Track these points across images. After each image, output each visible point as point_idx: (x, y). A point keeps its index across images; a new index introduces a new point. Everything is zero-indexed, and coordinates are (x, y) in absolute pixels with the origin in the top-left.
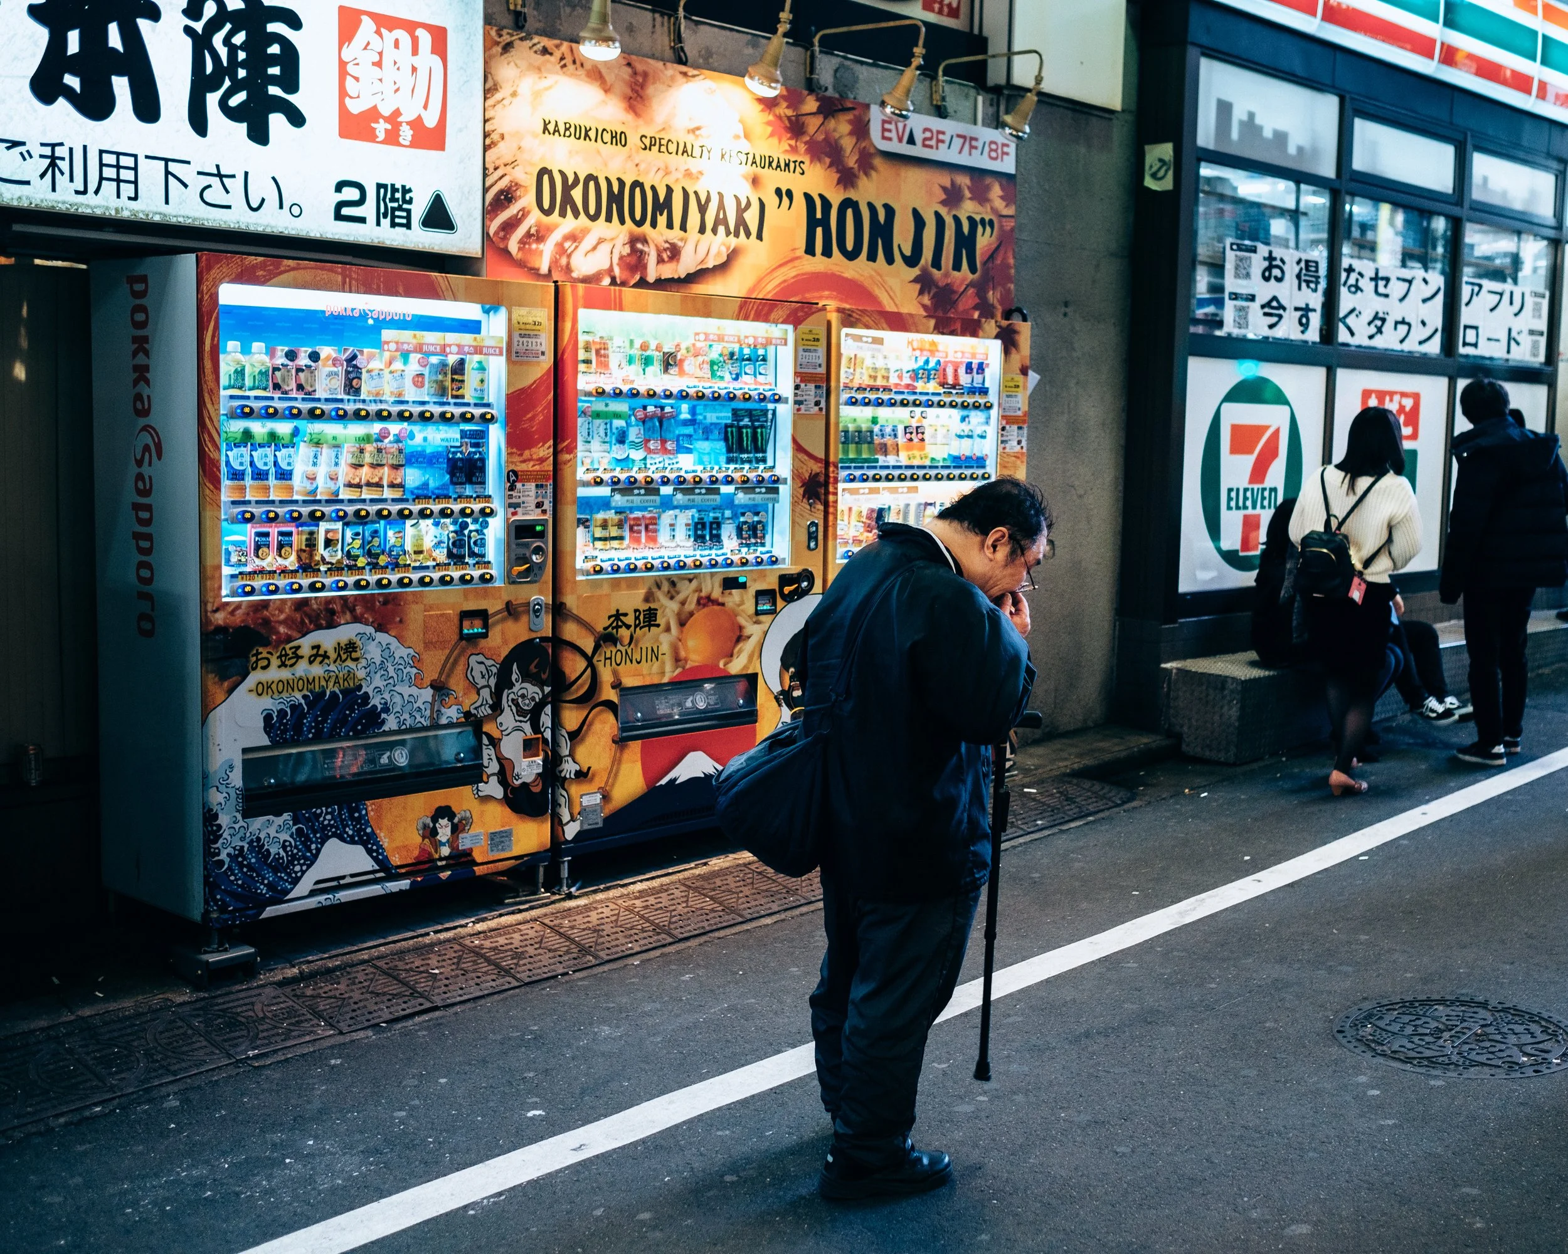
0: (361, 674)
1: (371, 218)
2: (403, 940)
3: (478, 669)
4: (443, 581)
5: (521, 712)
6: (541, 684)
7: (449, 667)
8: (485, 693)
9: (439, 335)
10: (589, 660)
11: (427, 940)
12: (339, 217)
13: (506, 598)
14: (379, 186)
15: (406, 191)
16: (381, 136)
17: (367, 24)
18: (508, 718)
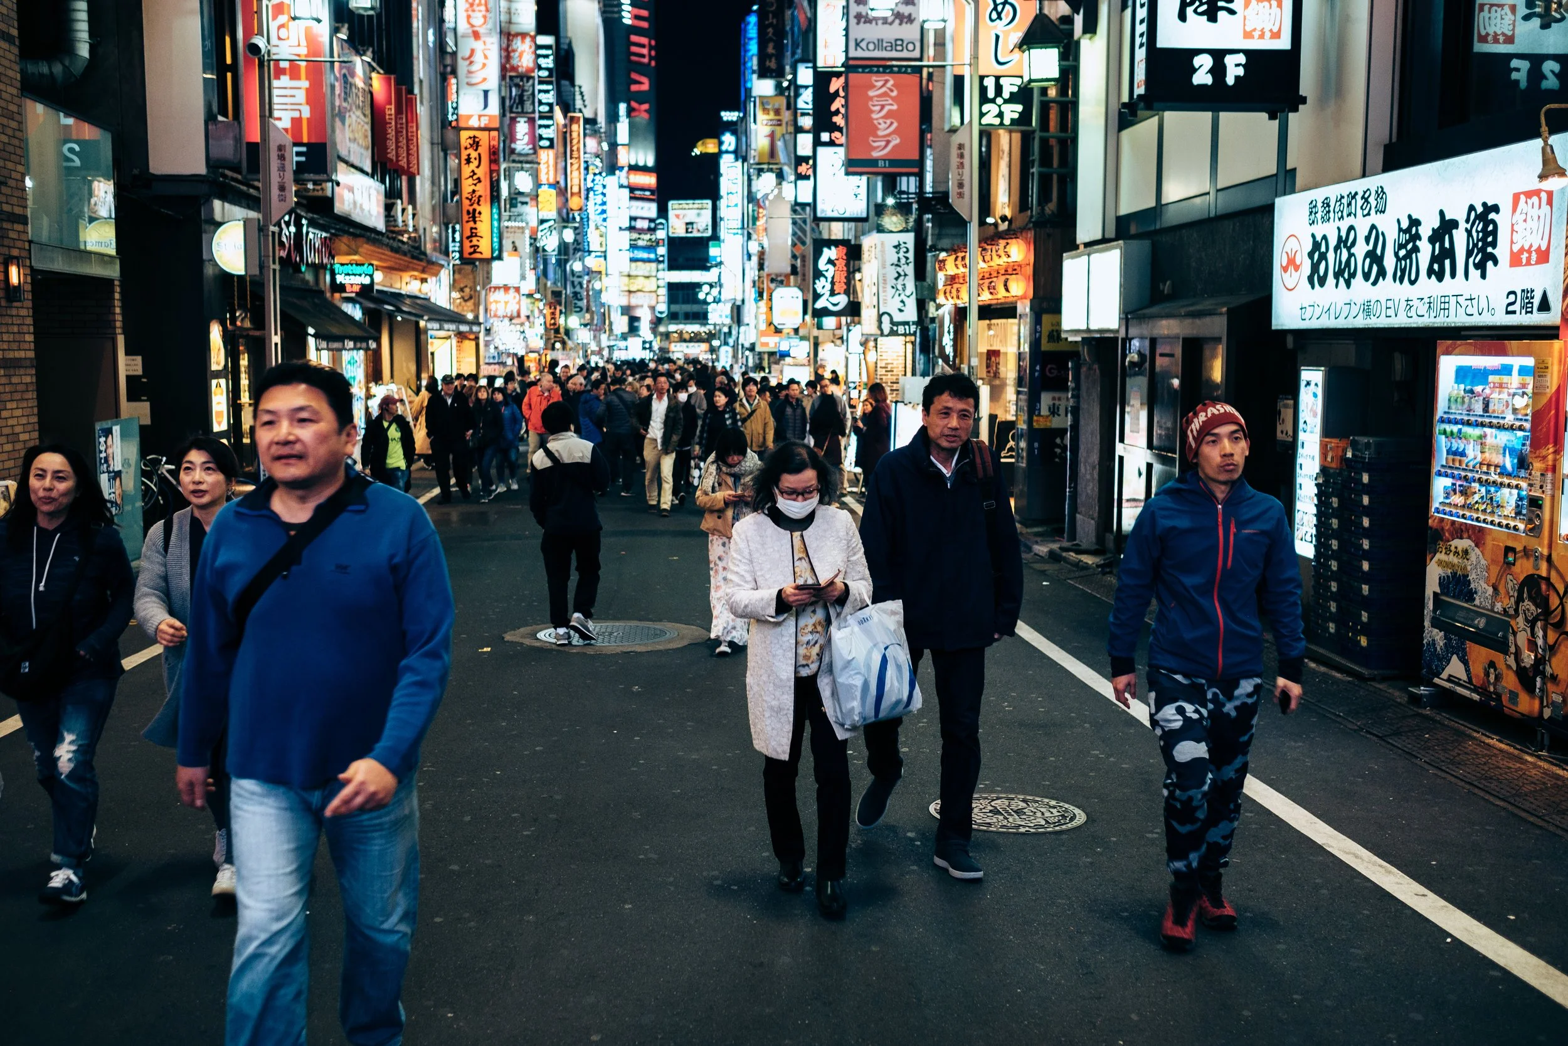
0: (1469, 568)
1: (1518, 312)
2: (1460, 725)
3: (1511, 584)
4: (1507, 526)
5: (1526, 620)
6: (1537, 606)
7: (1500, 577)
8: (1512, 600)
9: (1497, 377)
10: (1561, 599)
11: (1475, 734)
12: (1508, 312)
13: (1524, 544)
14: (1523, 291)
15: (1532, 291)
16: (1524, 261)
17: (1523, 198)
18: (1520, 619)
